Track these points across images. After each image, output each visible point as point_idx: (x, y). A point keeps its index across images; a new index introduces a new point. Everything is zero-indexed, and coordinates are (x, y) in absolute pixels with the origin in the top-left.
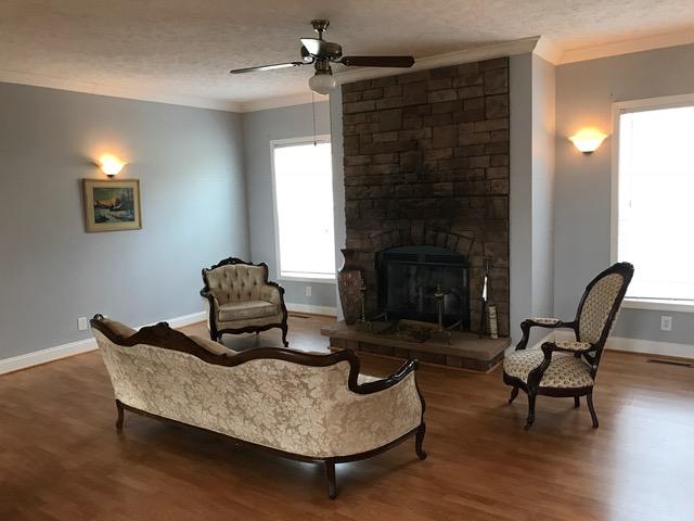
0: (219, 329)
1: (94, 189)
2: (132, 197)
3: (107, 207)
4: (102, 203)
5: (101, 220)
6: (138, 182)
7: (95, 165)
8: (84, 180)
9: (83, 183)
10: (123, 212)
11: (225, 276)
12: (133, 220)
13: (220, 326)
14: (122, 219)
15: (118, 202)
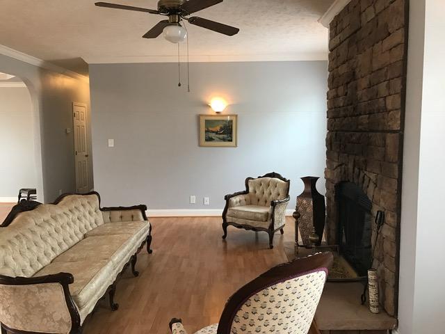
0: (228, 221)
1: (206, 121)
2: (232, 126)
3: (213, 132)
4: (210, 129)
5: (209, 139)
6: (236, 116)
7: (208, 106)
8: (200, 115)
9: (199, 117)
10: (225, 136)
11: (261, 185)
12: (232, 141)
13: (229, 219)
14: (224, 140)
15: (221, 129)
